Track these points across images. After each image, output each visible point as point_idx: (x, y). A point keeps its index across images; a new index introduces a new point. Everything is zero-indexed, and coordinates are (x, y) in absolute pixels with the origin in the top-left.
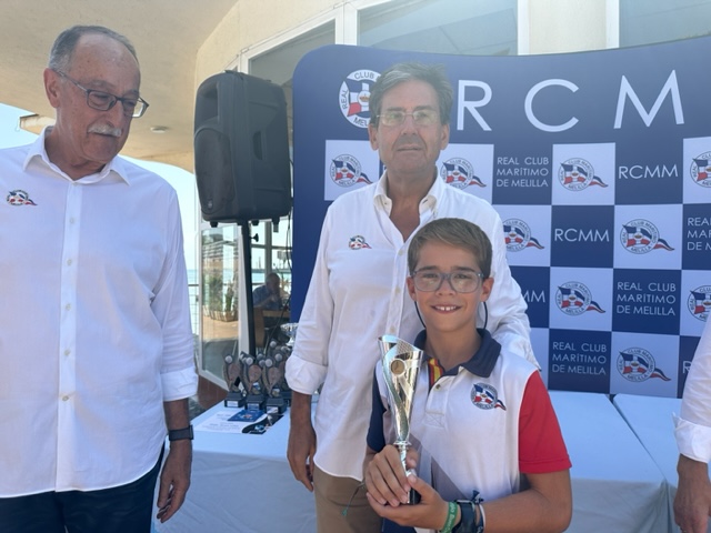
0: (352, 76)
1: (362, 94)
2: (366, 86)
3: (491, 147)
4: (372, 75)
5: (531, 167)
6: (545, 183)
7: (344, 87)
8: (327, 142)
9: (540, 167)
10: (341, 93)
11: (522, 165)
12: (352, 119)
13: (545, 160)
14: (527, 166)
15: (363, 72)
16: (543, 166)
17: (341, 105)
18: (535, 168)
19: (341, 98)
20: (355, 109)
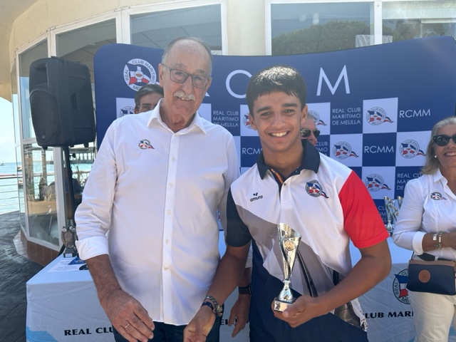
0: (130, 62)
1: (137, 72)
2: (139, 68)
3: (210, 105)
4: (143, 63)
5: (230, 116)
6: (237, 124)
7: (126, 68)
8: (117, 99)
9: (234, 116)
10: (125, 71)
11: (226, 115)
12: (132, 86)
13: (237, 113)
14: (227, 116)
15: (137, 60)
16: (235, 116)
17: (125, 78)
18: (232, 117)
19: (125, 74)
20: (133, 80)
